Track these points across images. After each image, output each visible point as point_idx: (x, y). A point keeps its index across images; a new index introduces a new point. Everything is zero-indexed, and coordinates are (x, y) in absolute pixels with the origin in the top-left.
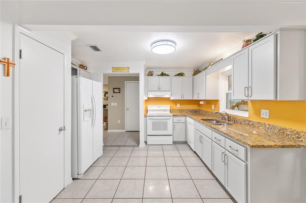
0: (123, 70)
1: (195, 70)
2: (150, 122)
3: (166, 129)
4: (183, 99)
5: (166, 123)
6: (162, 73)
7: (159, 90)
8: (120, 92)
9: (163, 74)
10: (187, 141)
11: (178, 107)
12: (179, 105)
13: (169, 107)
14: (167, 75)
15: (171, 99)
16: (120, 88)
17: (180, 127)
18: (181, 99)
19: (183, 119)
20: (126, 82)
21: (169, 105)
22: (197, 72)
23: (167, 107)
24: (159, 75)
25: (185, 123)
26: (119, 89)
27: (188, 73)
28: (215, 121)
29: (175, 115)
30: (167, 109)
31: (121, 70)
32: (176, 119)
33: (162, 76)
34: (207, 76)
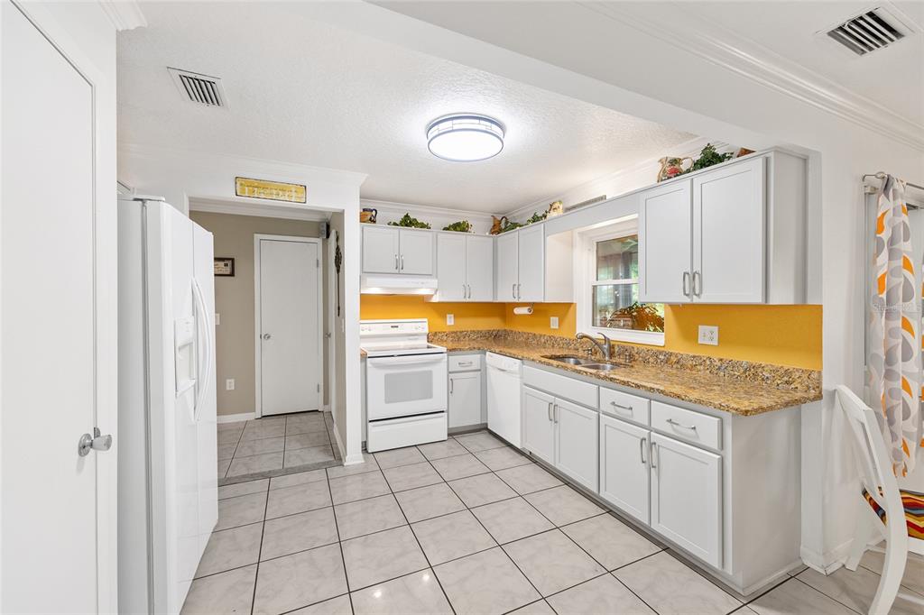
0: (281, 193)
1: (495, 218)
2: (377, 378)
3: (428, 394)
4: (468, 300)
5: (429, 376)
6: (407, 216)
7: (399, 269)
8: (232, 274)
9: (407, 222)
10: (487, 424)
11: (448, 323)
12: (453, 319)
13: (426, 324)
14: (423, 226)
15: (436, 299)
16: (233, 260)
17: (467, 383)
18: (464, 300)
19: (474, 359)
20: (257, 237)
21: (426, 320)
22: (502, 225)
23: (419, 326)
24: (395, 224)
25: (482, 370)
26: (229, 263)
27: (480, 225)
28: (572, 360)
29: (454, 350)
30: (420, 331)
31: (275, 192)
32: (456, 359)
33: (407, 225)
34: (548, 238)
